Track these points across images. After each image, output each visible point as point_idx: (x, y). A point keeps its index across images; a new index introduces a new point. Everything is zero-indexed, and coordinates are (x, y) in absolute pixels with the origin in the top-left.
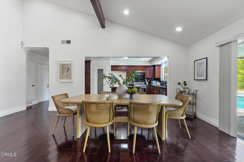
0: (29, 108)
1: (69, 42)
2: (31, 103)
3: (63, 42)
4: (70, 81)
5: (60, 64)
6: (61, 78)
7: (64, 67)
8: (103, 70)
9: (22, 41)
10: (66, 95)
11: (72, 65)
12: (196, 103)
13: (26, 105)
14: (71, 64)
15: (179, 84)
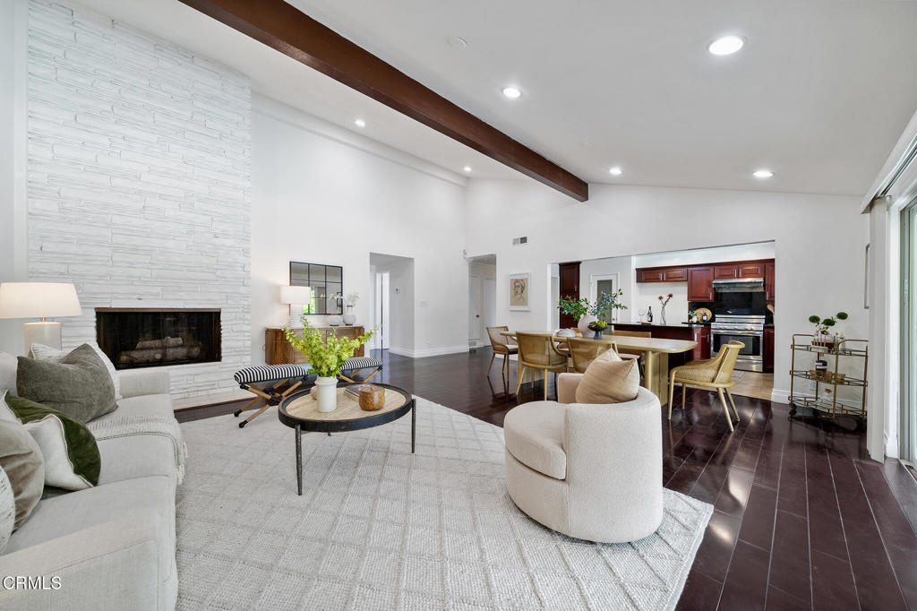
0: (472, 352)
1: (524, 240)
2: (475, 344)
3: (515, 242)
4: (526, 308)
5: (512, 280)
6: (512, 304)
7: (517, 284)
8: (610, 282)
9: (464, 248)
10: (506, 328)
11: (529, 281)
12: (865, 381)
13: (470, 344)
14: (527, 279)
15: (814, 319)
